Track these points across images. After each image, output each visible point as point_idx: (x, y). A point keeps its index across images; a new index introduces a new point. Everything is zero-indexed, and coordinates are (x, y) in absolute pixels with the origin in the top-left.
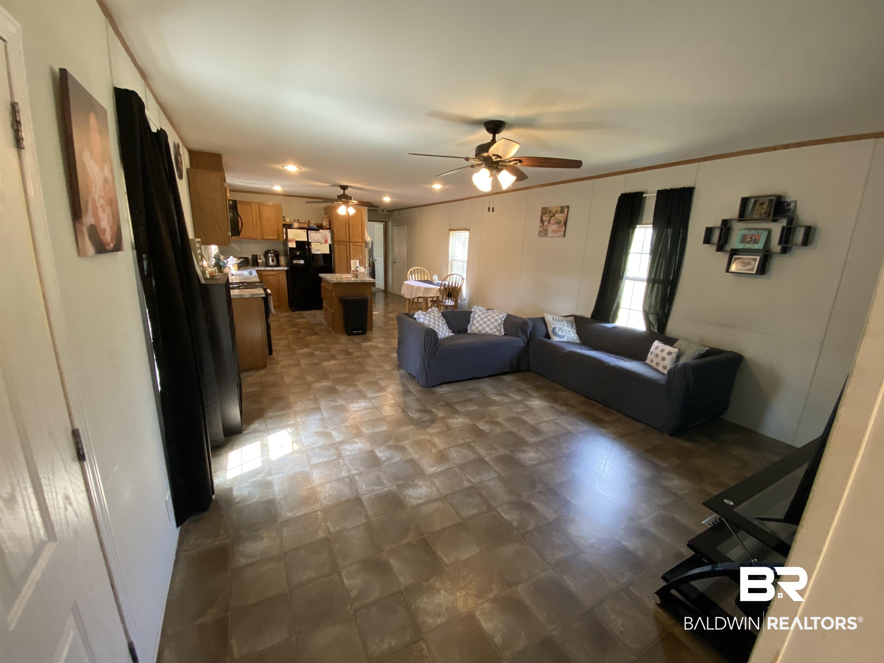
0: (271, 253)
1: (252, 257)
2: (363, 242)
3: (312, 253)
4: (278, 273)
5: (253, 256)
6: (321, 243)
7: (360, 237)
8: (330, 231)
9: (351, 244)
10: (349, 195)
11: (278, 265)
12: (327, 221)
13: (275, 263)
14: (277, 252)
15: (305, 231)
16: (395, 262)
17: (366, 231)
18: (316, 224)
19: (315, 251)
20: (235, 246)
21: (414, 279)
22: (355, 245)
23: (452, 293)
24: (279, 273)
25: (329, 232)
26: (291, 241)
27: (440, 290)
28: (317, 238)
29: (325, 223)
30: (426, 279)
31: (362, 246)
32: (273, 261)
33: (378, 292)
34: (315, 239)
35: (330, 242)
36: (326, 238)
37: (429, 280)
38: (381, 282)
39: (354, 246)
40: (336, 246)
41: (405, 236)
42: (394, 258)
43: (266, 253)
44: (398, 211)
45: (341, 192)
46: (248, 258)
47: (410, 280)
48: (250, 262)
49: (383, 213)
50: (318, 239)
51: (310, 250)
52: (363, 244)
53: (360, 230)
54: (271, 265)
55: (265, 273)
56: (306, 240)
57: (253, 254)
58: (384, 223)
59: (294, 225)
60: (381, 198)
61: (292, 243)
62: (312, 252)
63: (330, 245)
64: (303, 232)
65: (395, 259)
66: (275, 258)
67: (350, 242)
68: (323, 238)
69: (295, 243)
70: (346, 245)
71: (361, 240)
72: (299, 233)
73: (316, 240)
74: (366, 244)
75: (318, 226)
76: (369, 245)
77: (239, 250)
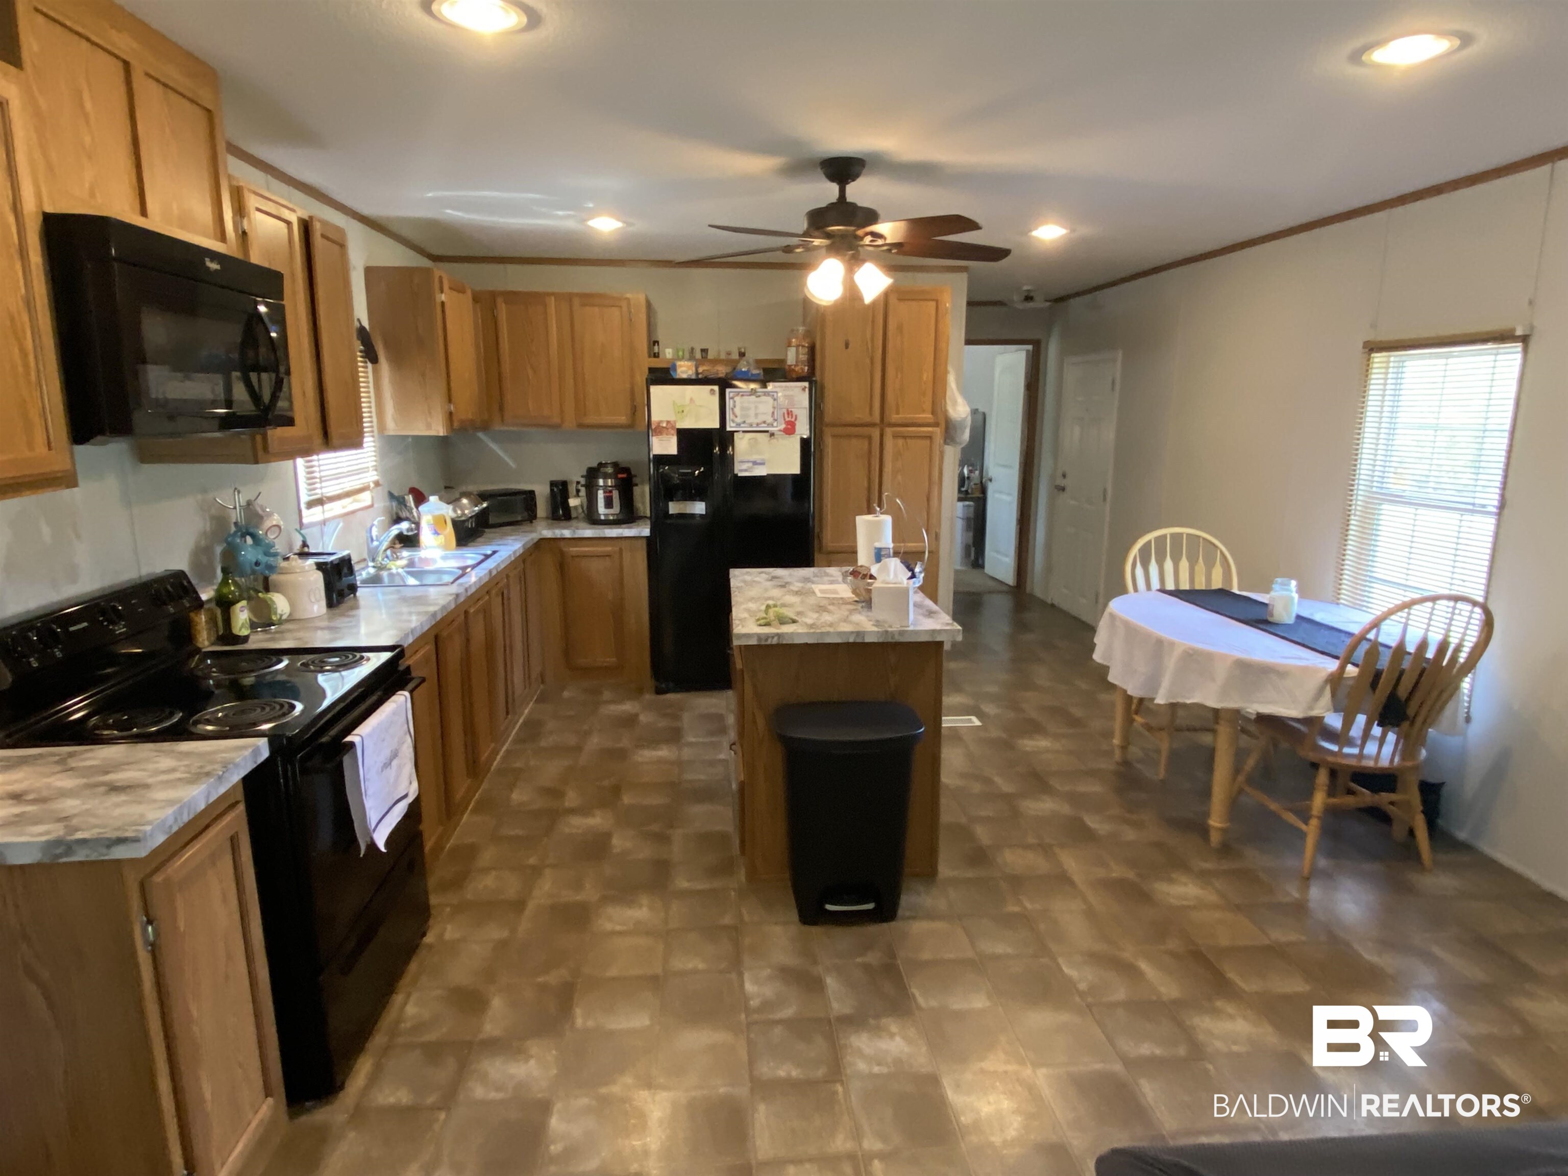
0: (606, 476)
1: (552, 490)
2: (936, 425)
3: (736, 475)
4: (617, 549)
5: (553, 484)
6: (772, 435)
7: (928, 405)
8: (806, 384)
9: (889, 431)
10: (863, 202)
11: (629, 516)
12: (803, 346)
13: (616, 509)
14: (627, 470)
15: (712, 390)
16: (1063, 489)
17: (952, 379)
18: (758, 362)
19: (745, 466)
20: (500, 453)
21: (1155, 584)
22: (905, 437)
23: (1408, 699)
24: (621, 550)
25: (804, 389)
26: (659, 431)
27: (1335, 681)
28: (756, 415)
29: (793, 357)
30: (1217, 584)
31: (930, 437)
32: (609, 504)
33: (990, 592)
34: (748, 421)
35: (803, 430)
36: (789, 413)
37: (1235, 590)
38: (1007, 556)
39: (900, 442)
40: (829, 441)
41: (1113, 389)
42: (1060, 473)
43: (592, 474)
44: (1088, 297)
45: (829, 192)
46: (532, 493)
47: (1136, 589)
48: (542, 509)
49: (1031, 305)
50: (759, 420)
51: (727, 460)
52: (938, 432)
53: (927, 376)
54: (602, 517)
55: (574, 550)
56: (716, 425)
57: (554, 478)
58: (1030, 347)
59: (679, 370)
60: (1026, 232)
61: (664, 437)
62: (736, 472)
63: (805, 443)
64: (706, 396)
65: (1064, 476)
66: (616, 494)
67: (883, 423)
68: (779, 414)
69: (674, 440)
70: (870, 438)
71: (927, 416)
72: (691, 400)
73: (751, 426)
74: (949, 429)
75: (766, 371)
76: (963, 432)
77: (512, 464)
